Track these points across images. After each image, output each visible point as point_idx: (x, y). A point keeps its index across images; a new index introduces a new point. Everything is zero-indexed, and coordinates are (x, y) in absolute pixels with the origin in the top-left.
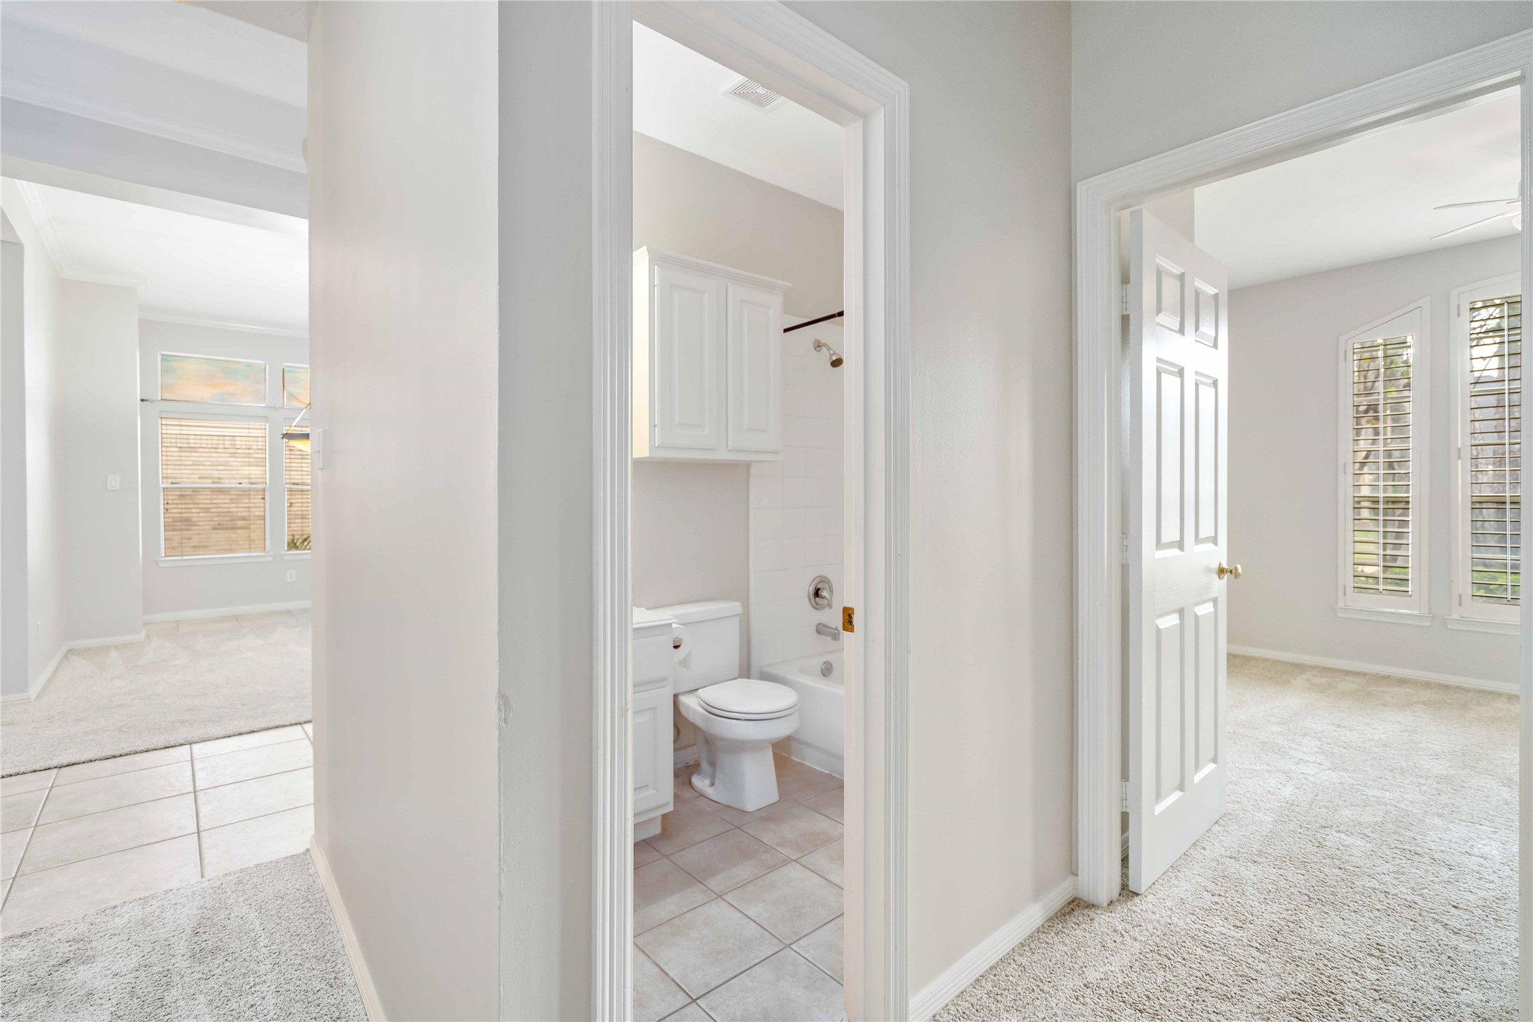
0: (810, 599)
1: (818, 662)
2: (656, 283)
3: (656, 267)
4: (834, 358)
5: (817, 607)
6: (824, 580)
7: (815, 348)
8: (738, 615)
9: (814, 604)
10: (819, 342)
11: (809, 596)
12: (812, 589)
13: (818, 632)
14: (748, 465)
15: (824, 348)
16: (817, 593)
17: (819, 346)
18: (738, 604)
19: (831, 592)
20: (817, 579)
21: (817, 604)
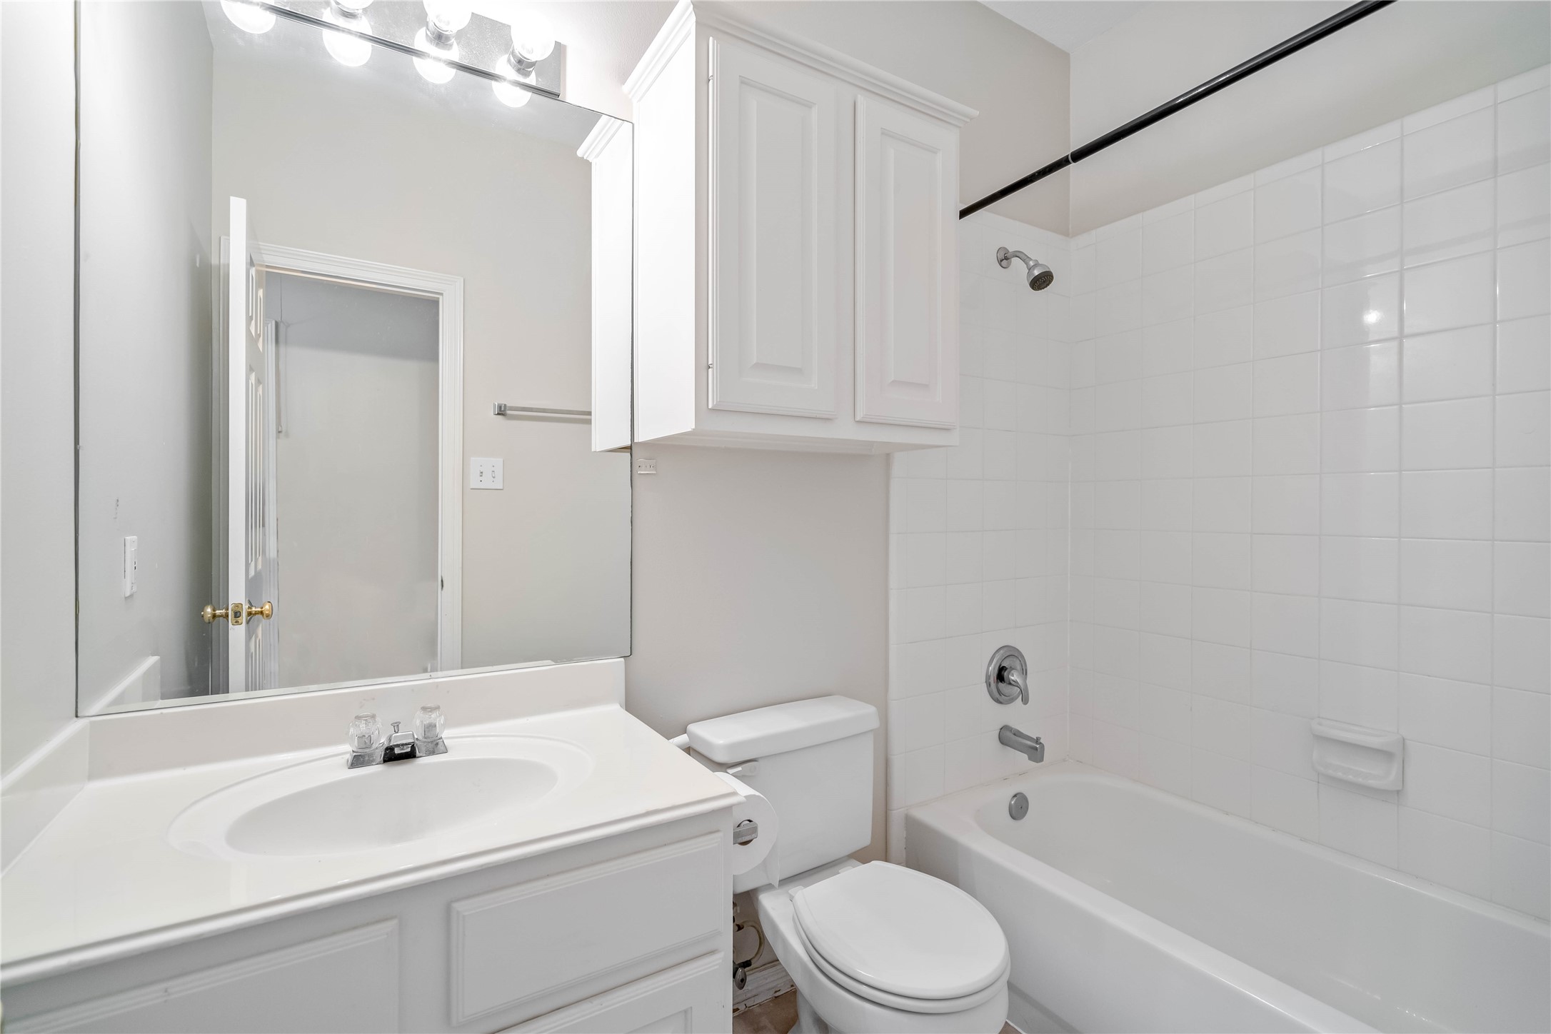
0: (989, 685)
1: (1004, 796)
2: (711, 74)
3: (711, 38)
4: (1036, 272)
5: (999, 698)
6: (1012, 653)
7: (1000, 261)
8: (871, 731)
9: (997, 695)
10: (1006, 251)
11: (988, 677)
12: (993, 669)
13: (1003, 740)
14: (886, 458)
15: (1015, 261)
16: (1001, 677)
17: (1006, 258)
18: (871, 709)
19: (1024, 672)
20: (1002, 652)
21: (999, 692)
